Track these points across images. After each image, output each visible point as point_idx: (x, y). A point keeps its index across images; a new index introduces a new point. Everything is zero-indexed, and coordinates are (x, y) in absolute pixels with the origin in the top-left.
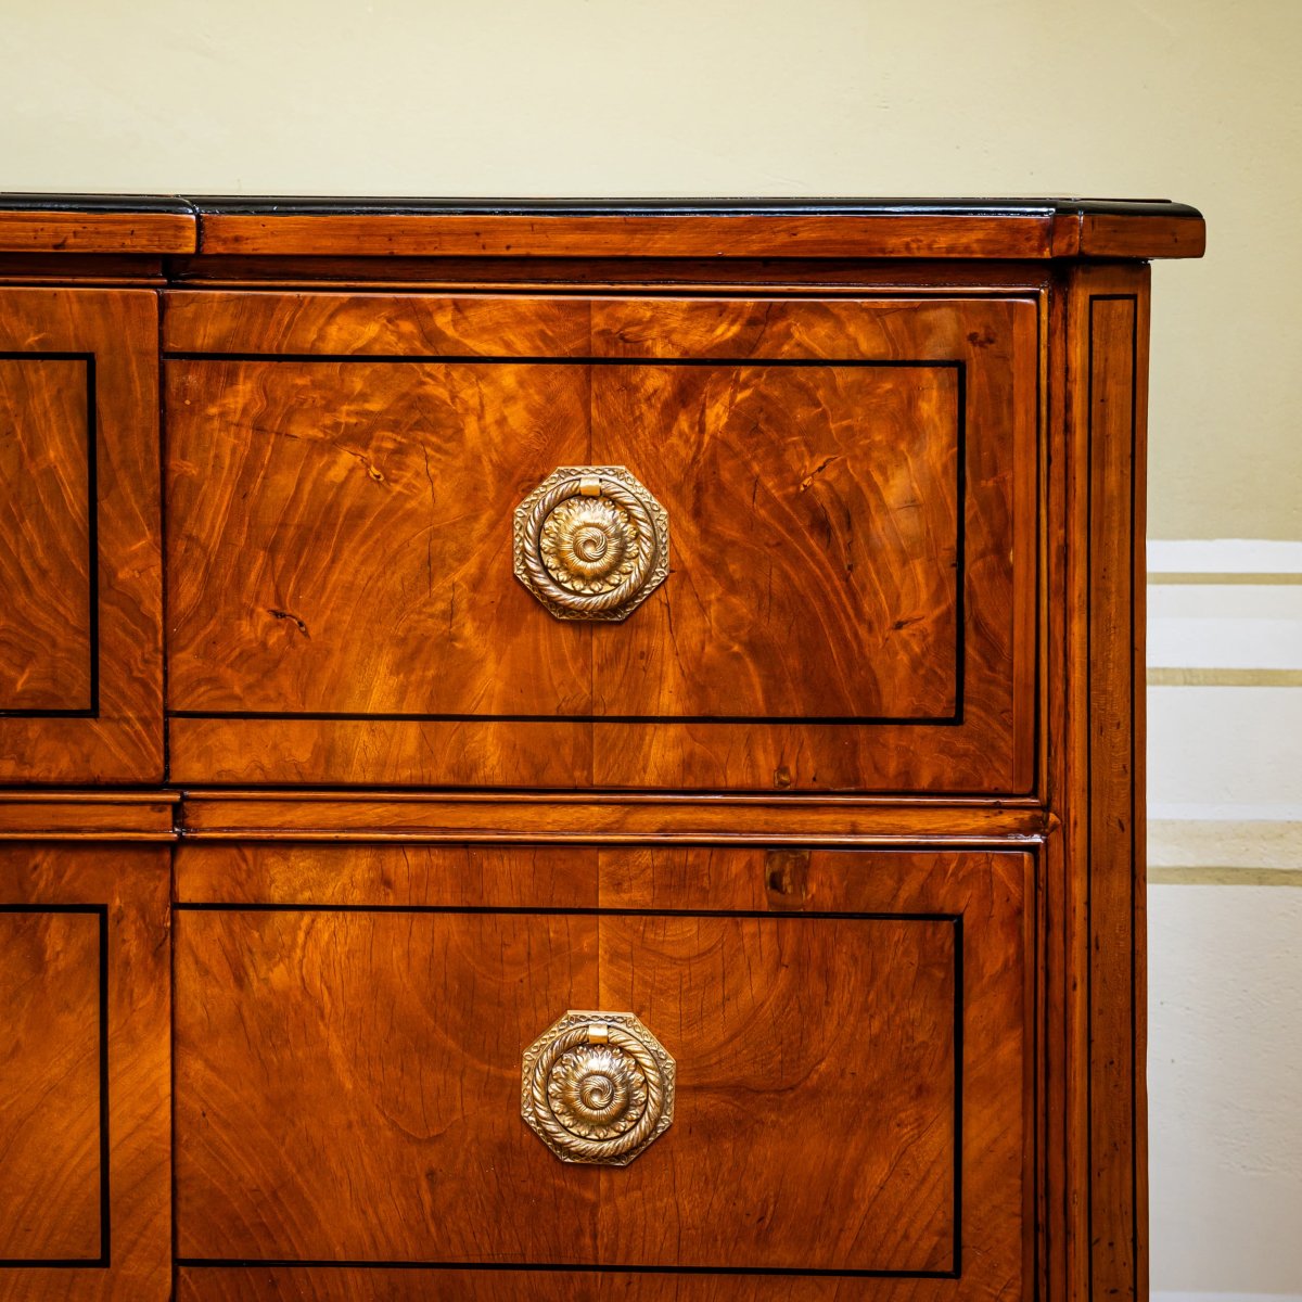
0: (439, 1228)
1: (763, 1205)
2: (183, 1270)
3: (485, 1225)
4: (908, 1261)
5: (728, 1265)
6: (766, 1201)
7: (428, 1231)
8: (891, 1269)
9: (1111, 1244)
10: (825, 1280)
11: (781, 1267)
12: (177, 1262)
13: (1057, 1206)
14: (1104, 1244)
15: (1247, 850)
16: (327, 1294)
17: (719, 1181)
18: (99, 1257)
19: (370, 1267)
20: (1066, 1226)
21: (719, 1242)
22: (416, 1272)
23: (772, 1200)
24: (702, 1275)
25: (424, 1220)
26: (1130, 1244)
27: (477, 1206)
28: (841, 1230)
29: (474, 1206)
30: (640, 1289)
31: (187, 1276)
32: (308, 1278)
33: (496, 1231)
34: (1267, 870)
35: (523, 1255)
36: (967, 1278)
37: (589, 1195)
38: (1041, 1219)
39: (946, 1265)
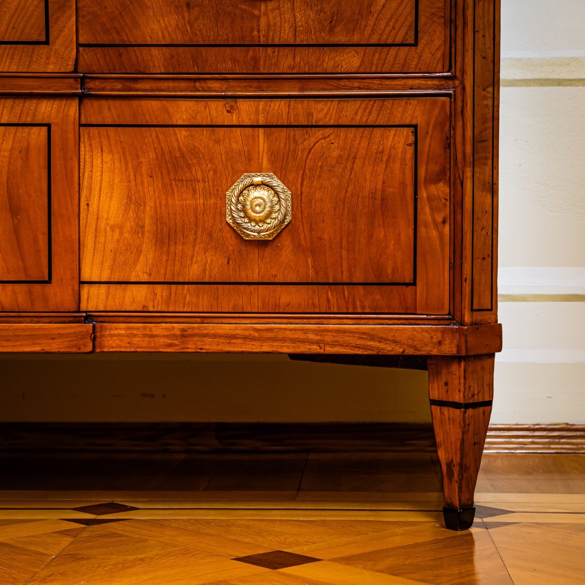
0: (191, 28)
1: (332, 16)
2: (81, 49)
3: (211, 27)
4: (394, 39)
5: (317, 43)
6: (333, 13)
7: (187, 30)
8: (387, 43)
9: (484, 36)
10: (359, 49)
11: (340, 43)
12: (79, 45)
13: (460, 12)
14: (480, 35)
15: (553, 71)
16: (143, 59)
17: (313, 5)
18: (45, 40)
19: (162, 46)
20: (464, 21)
21: (313, 33)
22: (181, 49)
23: (336, 13)
24: (305, 48)
25: (185, 25)
26: (492, 40)
27: (208, 18)
28: (366, 26)
29: (206, 18)
30: (278, 54)
31: (83, 52)
32: (135, 52)
33: (216, 30)
34: (562, 79)
35: (228, 40)
36: (420, 46)
37: (256, 12)
38: (453, 17)
39: (411, 40)
